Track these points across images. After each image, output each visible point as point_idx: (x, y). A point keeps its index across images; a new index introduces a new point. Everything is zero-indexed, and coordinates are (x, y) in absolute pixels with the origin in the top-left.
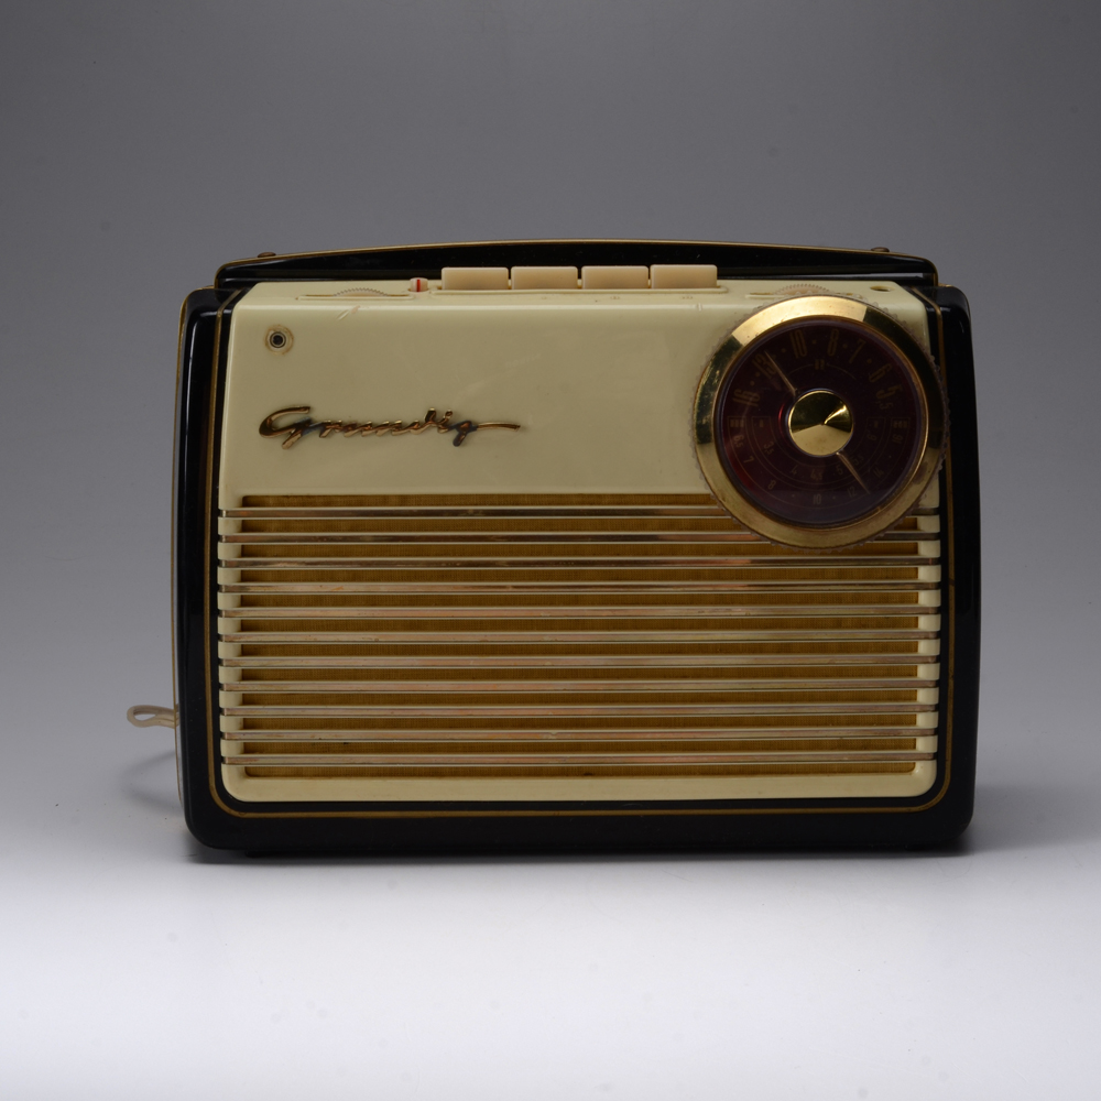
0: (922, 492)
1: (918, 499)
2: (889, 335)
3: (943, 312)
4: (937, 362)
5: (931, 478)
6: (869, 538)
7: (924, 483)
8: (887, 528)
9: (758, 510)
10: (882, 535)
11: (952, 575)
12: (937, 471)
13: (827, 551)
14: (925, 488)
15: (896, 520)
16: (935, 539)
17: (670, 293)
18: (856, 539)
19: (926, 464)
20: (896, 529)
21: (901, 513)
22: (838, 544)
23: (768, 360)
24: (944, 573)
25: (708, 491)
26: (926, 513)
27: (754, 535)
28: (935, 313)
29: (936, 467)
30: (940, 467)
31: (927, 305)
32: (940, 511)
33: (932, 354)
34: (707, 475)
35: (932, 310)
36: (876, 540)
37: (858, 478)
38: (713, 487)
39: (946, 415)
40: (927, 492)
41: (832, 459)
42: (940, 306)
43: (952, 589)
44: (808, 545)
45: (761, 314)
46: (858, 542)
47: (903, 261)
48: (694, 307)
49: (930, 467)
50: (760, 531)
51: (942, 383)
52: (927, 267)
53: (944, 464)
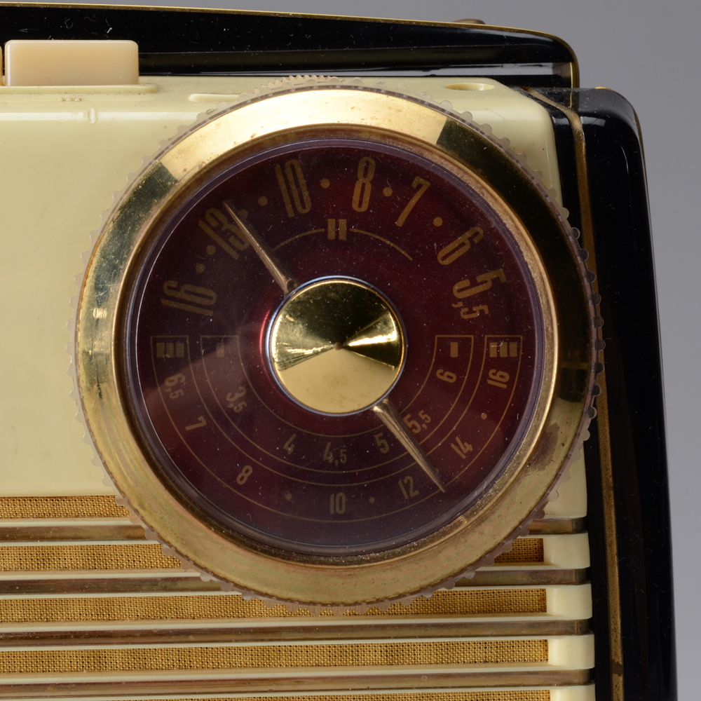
0: (550, 487)
1: (543, 500)
2: (474, 165)
3: (585, 127)
4: (574, 220)
5: (567, 457)
6: (442, 582)
7: (552, 468)
8: (480, 562)
9: (209, 525)
10: (470, 575)
11: (617, 655)
12: (580, 442)
13: (358, 609)
14: (557, 477)
15: (500, 545)
16: (582, 582)
17: (39, 93)
18: (416, 585)
19: (556, 427)
20: (499, 561)
21: (509, 530)
22: (380, 595)
23: (231, 221)
24: (602, 651)
25: (110, 490)
26: (558, 529)
27: (207, 578)
28: (569, 128)
29: (576, 435)
30: (585, 435)
31: (554, 113)
32: (590, 525)
33: (565, 205)
34: (107, 457)
35: (564, 121)
36: (458, 585)
37: (419, 460)
38: (120, 481)
39: (595, 333)
40: (560, 487)
41: (365, 419)
42: (580, 114)
43: (618, 681)
44: (318, 599)
45: (212, 125)
46: (422, 589)
47: (509, 39)
48: (80, 116)
49: (565, 434)
50: (218, 571)
51: (585, 265)
52: (558, 51)
53: (594, 428)
